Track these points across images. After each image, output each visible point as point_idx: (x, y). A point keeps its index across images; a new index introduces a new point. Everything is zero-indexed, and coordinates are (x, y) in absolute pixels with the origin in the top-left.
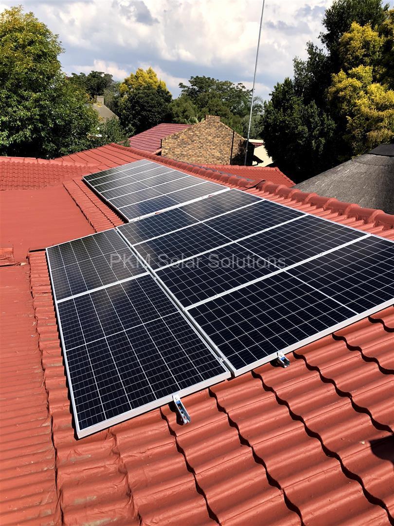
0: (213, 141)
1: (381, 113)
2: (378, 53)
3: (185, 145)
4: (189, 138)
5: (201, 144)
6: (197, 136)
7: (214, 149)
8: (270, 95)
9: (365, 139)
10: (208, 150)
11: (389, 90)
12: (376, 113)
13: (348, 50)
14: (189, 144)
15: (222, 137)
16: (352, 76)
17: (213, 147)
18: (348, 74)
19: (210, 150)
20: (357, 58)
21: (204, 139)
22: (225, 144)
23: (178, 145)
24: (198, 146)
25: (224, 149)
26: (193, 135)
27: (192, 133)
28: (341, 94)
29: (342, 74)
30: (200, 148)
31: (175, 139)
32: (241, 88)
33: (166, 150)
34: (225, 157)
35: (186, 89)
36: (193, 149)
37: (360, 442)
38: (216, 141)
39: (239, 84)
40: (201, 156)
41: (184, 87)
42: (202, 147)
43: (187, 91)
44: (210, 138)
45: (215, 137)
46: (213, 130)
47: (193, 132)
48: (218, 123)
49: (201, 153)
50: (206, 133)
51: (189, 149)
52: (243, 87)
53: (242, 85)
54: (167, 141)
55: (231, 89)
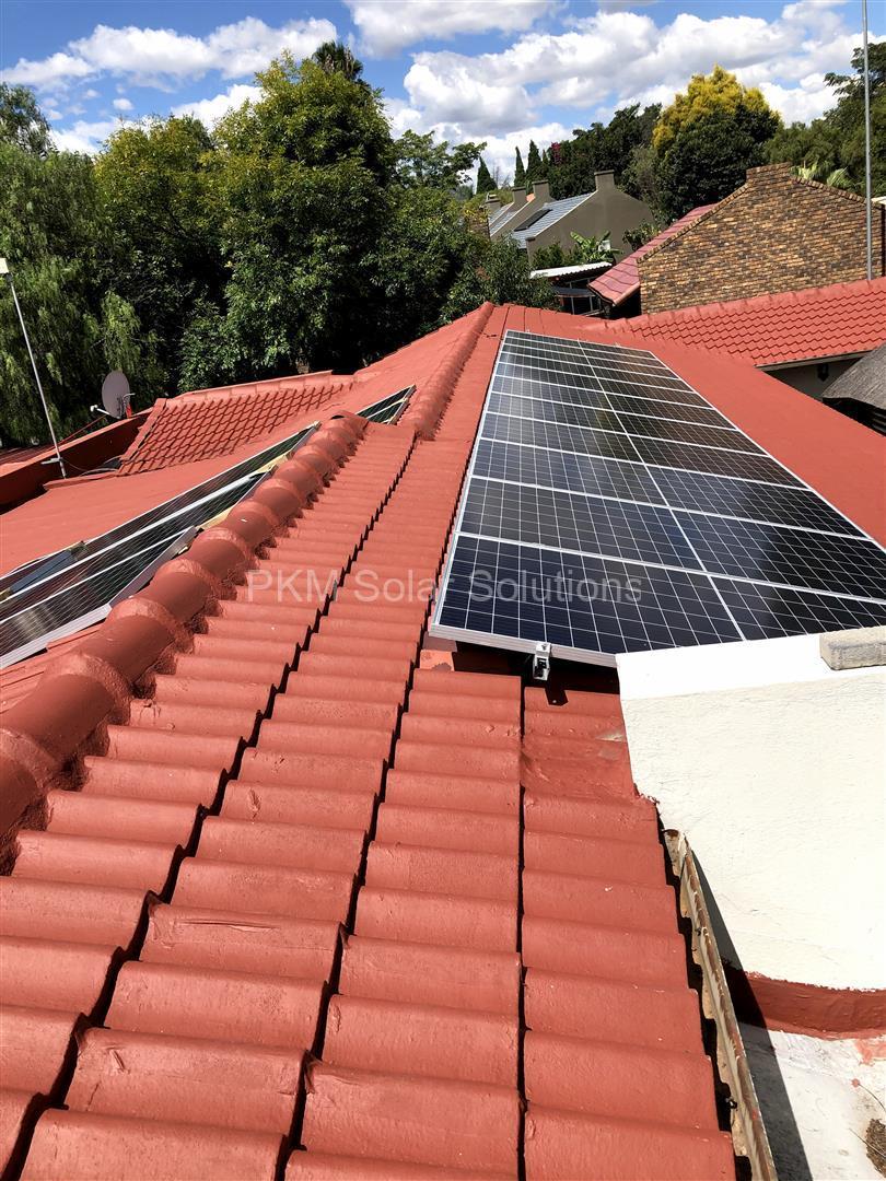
3: (700, 260)
4: (707, 239)
5: (745, 245)
6: (730, 228)
7: (782, 251)
10: (765, 258)
14: (711, 255)
15: (804, 215)
17: (781, 247)
19: (771, 256)
21: (750, 232)
22: (815, 229)
23: (682, 263)
24: (736, 254)
25: (813, 245)
26: (720, 230)
27: (715, 226)
30: (743, 258)
31: (672, 249)
33: (650, 284)
34: (820, 264)
36: (724, 263)
38: (786, 228)
40: (749, 276)
42: (748, 252)
44: (767, 225)
45: (781, 219)
46: (774, 202)
47: (717, 221)
48: (786, 179)
49: (745, 268)
54: (650, 260)
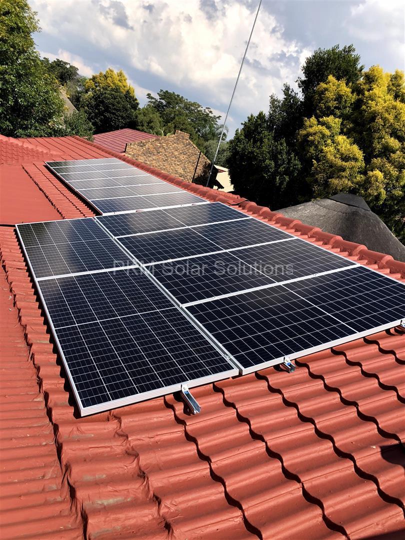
0: (179, 157)
1: (344, 163)
2: (348, 108)
3: (150, 155)
4: (155, 148)
5: (167, 157)
6: (164, 148)
7: (178, 165)
8: (242, 124)
9: (326, 185)
10: (172, 165)
11: (354, 144)
12: (339, 162)
13: (321, 99)
14: (154, 155)
15: (188, 155)
16: (323, 124)
17: (178, 163)
18: (318, 121)
19: (174, 165)
20: (328, 108)
21: (170, 153)
22: (190, 162)
23: (143, 153)
24: (163, 159)
25: (188, 168)
26: (160, 147)
27: (159, 145)
28: (311, 138)
29: (313, 120)
30: (165, 161)
31: (141, 146)
32: (208, 112)
34: (188, 175)
35: (153, 100)
36: (157, 160)
37: (372, 447)
38: (182, 157)
39: (207, 108)
40: (164, 169)
41: (152, 98)
42: (167, 160)
43: (154, 103)
44: (176, 153)
45: (181, 153)
46: (180, 146)
47: (160, 143)
48: (187, 140)
49: (164, 166)
50: (174, 148)
51: (154, 160)
52: (211, 112)
53: (210, 110)
54: (132, 146)
55: (198, 111)
